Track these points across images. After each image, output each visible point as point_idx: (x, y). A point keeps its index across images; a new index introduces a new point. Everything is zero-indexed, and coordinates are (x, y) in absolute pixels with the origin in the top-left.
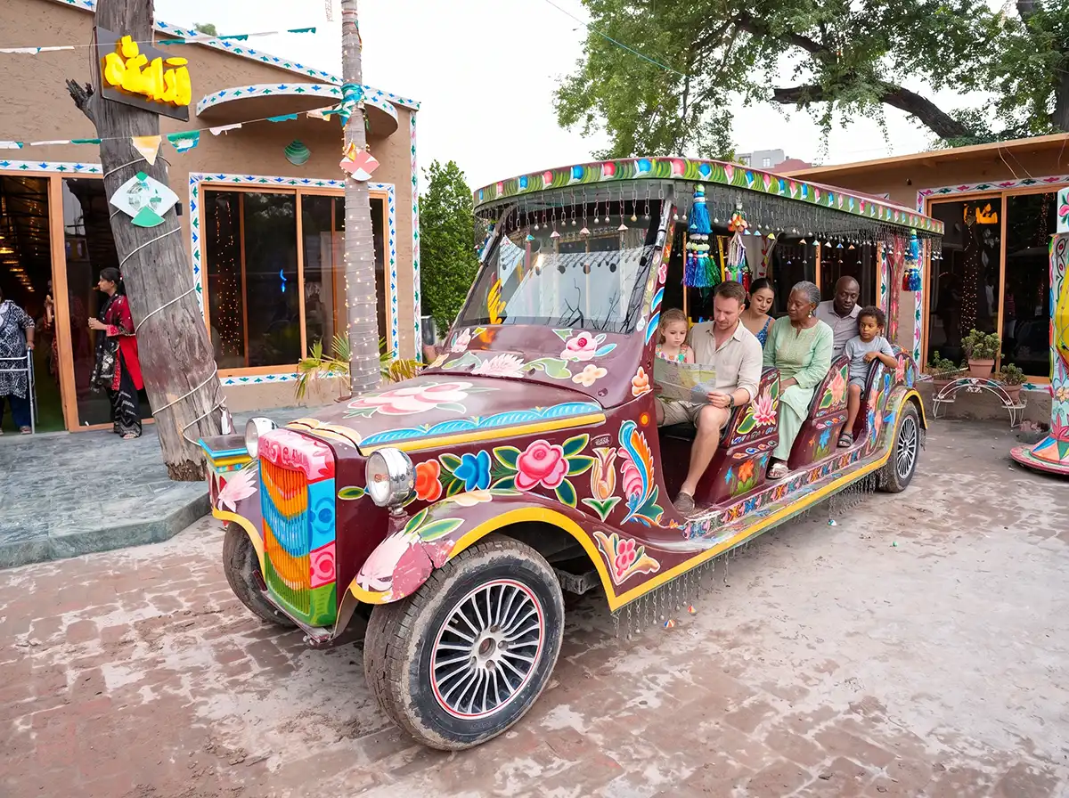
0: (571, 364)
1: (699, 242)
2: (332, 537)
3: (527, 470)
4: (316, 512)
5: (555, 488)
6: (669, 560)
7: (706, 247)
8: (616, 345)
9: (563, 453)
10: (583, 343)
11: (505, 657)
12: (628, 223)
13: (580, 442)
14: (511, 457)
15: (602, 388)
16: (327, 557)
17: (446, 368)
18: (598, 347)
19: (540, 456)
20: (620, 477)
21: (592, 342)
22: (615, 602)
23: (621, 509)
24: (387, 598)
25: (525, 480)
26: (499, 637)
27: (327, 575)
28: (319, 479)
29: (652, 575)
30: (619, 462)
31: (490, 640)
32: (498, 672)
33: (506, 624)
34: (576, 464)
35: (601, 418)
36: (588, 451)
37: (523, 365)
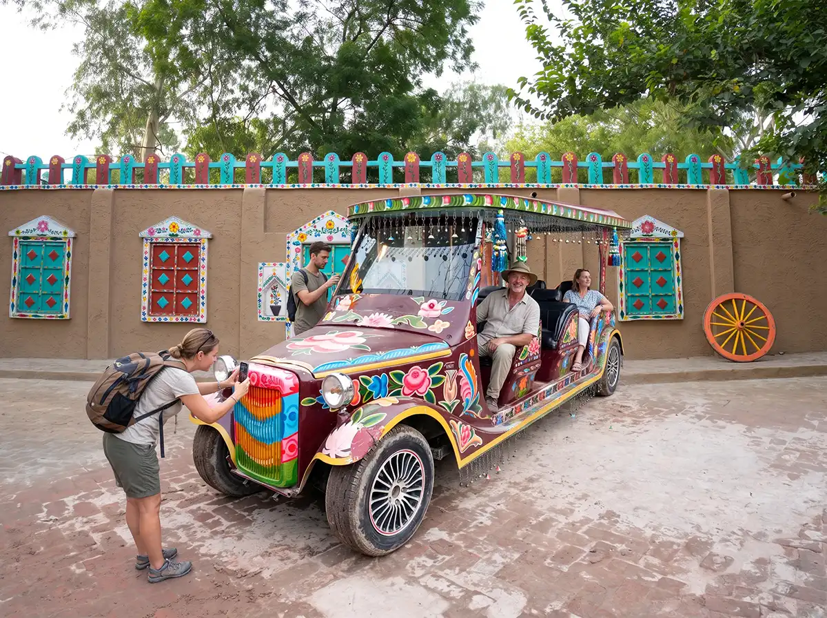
0: (425, 320)
1: (500, 245)
2: (296, 429)
3: (408, 385)
4: (287, 415)
5: (423, 395)
6: (488, 438)
7: (504, 247)
8: (454, 308)
9: (428, 373)
10: (432, 306)
11: (405, 497)
12: (458, 232)
13: (437, 367)
14: (399, 377)
15: (447, 334)
16: (293, 442)
17: (335, 322)
18: (443, 308)
19: (416, 375)
20: (459, 387)
21: (438, 306)
22: (461, 463)
23: (460, 408)
24: (349, 461)
25: (407, 391)
26: (402, 485)
27: (292, 454)
28: (290, 394)
29: (479, 447)
30: (459, 378)
31: (397, 487)
32: (401, 505)
33: (406, 475)
34: (435, 381)
35: (449, 353)
36: (442, 372)
37: (393, 320)
